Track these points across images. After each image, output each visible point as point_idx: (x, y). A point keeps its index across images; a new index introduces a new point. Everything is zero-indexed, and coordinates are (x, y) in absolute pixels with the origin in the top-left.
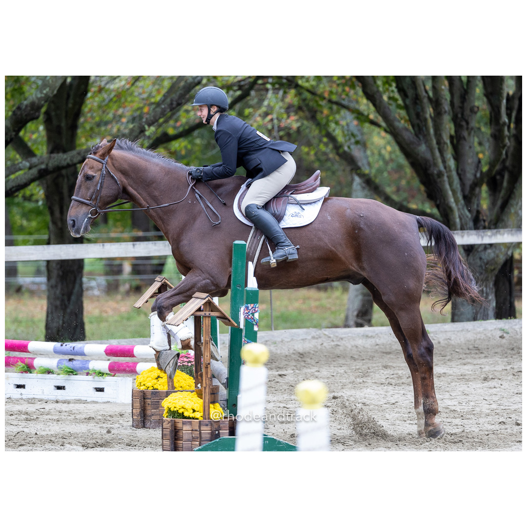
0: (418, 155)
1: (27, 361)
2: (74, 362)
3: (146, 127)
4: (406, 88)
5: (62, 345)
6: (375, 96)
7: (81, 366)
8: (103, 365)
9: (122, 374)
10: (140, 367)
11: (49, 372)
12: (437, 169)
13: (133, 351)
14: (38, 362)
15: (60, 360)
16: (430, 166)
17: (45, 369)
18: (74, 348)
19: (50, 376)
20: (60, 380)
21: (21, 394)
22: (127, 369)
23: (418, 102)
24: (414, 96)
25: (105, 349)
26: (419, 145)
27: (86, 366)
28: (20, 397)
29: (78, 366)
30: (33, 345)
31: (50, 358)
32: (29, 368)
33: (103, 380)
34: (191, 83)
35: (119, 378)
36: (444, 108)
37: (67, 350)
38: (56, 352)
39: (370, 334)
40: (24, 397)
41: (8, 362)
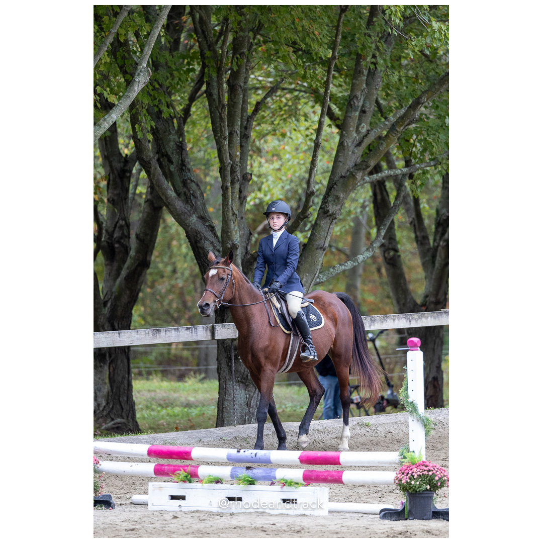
0: (189, 226)
1: (189, 469)
2: (254, 471)
4: (169, 153)
5: (238, 452)
7: (264, 474)
8: (297, 474)
9: (317, 484)
10: (347, 476)
11: (218, 481)
13: (339, 458)
14: (203, 471)
15: (232, 469)
16: (201, 239)
17: (215, 479)
18: (256, 454)
19: (219, 485)
20: (235, 490)
21: (180, 506)
22: (329, 478)
23: (184, 168)
24: (180, 162)
25: (299, 455)
26: (190, 216)
27: (272, 474)
28: (179, 509)
29: (260, 475)
32: (192, 476)
33: (295, 490)
35: (318, 488)
37: (247, 456)
38: (231, 461)
40: (183, 509)
41: (159, 472)
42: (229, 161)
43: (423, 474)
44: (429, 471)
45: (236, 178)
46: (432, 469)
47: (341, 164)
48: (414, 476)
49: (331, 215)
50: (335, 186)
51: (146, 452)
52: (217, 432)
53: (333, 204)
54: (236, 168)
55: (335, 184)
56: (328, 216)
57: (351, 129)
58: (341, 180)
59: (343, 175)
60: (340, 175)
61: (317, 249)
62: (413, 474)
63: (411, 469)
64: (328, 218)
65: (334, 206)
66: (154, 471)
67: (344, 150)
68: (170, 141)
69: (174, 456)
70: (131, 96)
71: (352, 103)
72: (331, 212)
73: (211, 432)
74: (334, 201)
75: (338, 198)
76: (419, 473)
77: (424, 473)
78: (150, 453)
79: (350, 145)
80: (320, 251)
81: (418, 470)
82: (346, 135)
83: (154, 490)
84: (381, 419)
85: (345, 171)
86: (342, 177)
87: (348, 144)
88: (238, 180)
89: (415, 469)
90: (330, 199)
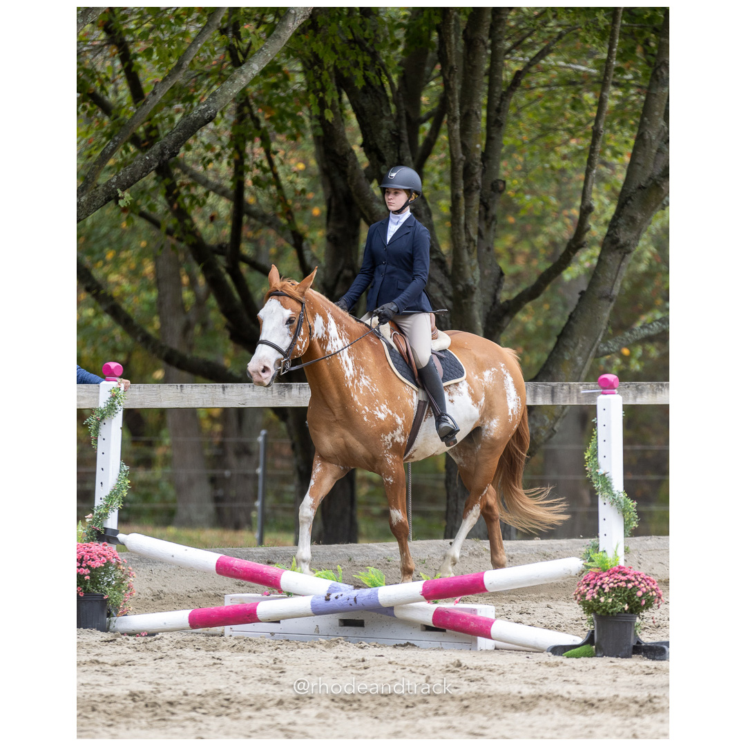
42: (461, 155)
43: (618, 586)
44: (629, 581)
45: (475, 184)
46: (633, 579)
47: (639, 168)
48: (604, 589)
49: (622, 247)
50: (629, 202)
52: (380, 548)
53: (625, 230)
54: (474, 168)
55: (630, 198)
56: (617, 248)
57: (657, 113)
58: (639, 192)
59: (643, 184)
60: (637, 185)
61: (600, 298)
62: (604, 586)
63: (601, 579)
64: (618, 251)
65: (628, 233)
67: (644, 145)
68: (381, 128)
70: (282, 36)
71: (658, 73)
72: (622, 241)
73: (369, 548)
74: (628, 224)
75: (633, 220)
76: (612, 585)
77: (620, 584)
79: (654, 138)
80: (605, 303)
81: (611, 580)
82: (648, 123)
84: (649, 542)
85: (645, 179)
86: (641, 188)
87: (650, 137)
88: (478, 188)
89: (607, 579)
90: (621, 221)
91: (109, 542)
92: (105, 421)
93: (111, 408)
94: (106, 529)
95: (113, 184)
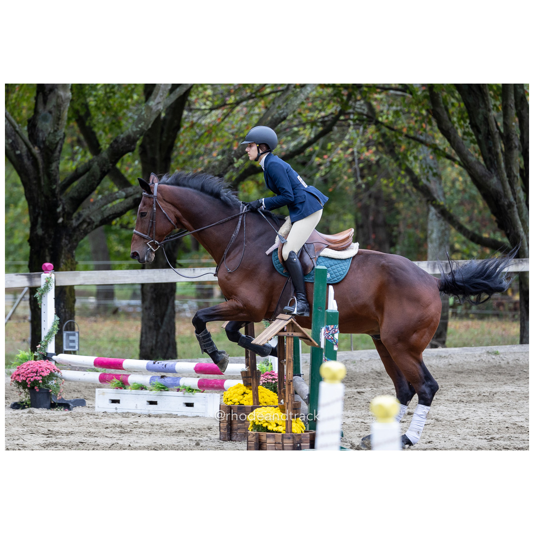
0: (490, 187)
1: (121, 377)
2: (166, 379)
3: (235, 159)
4: (478, 124)
5: (154, 363)
6: (450, 132)
7: (172, 382)
8: (193, 382)
9: (211, 391)
10: (227, 384)
11: (142, 388)
12: (507, 200)
14: (133, 379)
15: (151, 377)
16: (501, 198)
17: (138, 385)
18: (165, 366)
19: (144, 391)
20: (152, 395)
21: (116, 409)
22: (216, 385)
23: (490, 137)
24: (487, 132)
25: (194, 366)
26: (491, 178)
27: (177, 382)
28: (115, 411)
29: (169, 382)
30: (127, 363)
31: (143, 375)
32: (124, 384)
33: (193, 396)
34: (278, 118)
35: (208, 394)
36: (514, 143)
37: (160, 367)
38: (149, 369)
39: (443, 355)
40: (119, 411)
41: (103, 379)
51: (93, 364)
66: (99, 379)
69: (112, 367)
78: (97, 363)
83: (99, 395)
91: (49, 360)
92: (44, 295)
93: (47, 288)
94: (47, 353)
95: (233, 155)
